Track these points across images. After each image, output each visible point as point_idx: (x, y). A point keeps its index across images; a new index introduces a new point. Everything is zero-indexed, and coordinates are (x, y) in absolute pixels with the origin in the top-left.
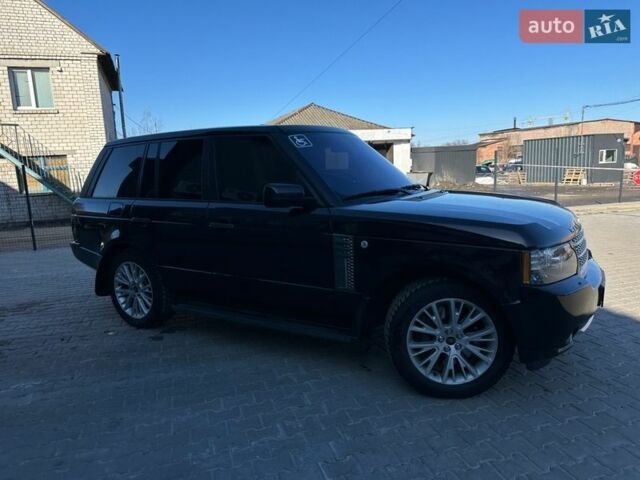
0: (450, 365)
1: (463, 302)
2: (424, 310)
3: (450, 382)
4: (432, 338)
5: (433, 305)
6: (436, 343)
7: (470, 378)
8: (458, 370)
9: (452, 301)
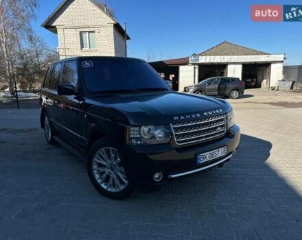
0: (111, 182)
1: (116, 150)
2: (99, 151)
3: (109, 190)
4: (104, 166)
5: (103, 149)
6: (106, 169)
7: (118, 190)
8: (114, 185)
9: (110, 148)
